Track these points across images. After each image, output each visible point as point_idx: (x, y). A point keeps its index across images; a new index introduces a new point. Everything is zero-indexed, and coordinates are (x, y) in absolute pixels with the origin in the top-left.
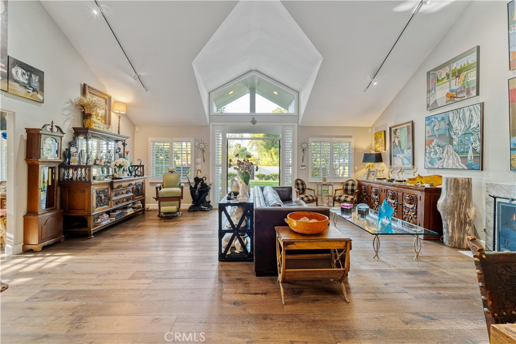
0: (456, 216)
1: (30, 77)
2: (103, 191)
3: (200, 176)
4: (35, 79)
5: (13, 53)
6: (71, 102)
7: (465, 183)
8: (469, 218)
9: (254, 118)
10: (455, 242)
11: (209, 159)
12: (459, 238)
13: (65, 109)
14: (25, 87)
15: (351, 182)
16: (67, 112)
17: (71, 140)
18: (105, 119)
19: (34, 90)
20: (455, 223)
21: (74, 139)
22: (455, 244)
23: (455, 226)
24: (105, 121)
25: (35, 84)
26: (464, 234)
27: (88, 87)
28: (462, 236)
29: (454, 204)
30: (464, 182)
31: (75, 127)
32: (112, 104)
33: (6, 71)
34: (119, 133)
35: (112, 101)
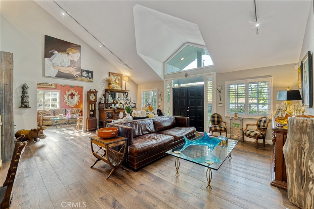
0: (295, 166)
1: (88, 74)
2: (110, 113)
3: (160, 108)
4: (90, 74)
5: (83, 68)
6: (104, 80)
7: (307, 126)
8: (311, 173)
9: (186, 73)
10: (294, 199)
11: (164, 100)
12: (299, 196)
13: (102, 83)
14: (87, 78)
15: (264, 119)
16: (103, 84)
17: (104, 93)
18: (120, 84)
19: (90, 78)
20: (294, 174)
21: (105, 93)
22: (295, 201)
23: (294, 178)
24: (120, 85)
25: (90, 76)
26: (305, 192)
27: (111, 73)
28: (302, 194)
29: (292, 150)
30: (305, 125)
31: (106, 88)
32: (123, 77)
33: (80, 74)
34: (125, 89)
35: (123, 76)
